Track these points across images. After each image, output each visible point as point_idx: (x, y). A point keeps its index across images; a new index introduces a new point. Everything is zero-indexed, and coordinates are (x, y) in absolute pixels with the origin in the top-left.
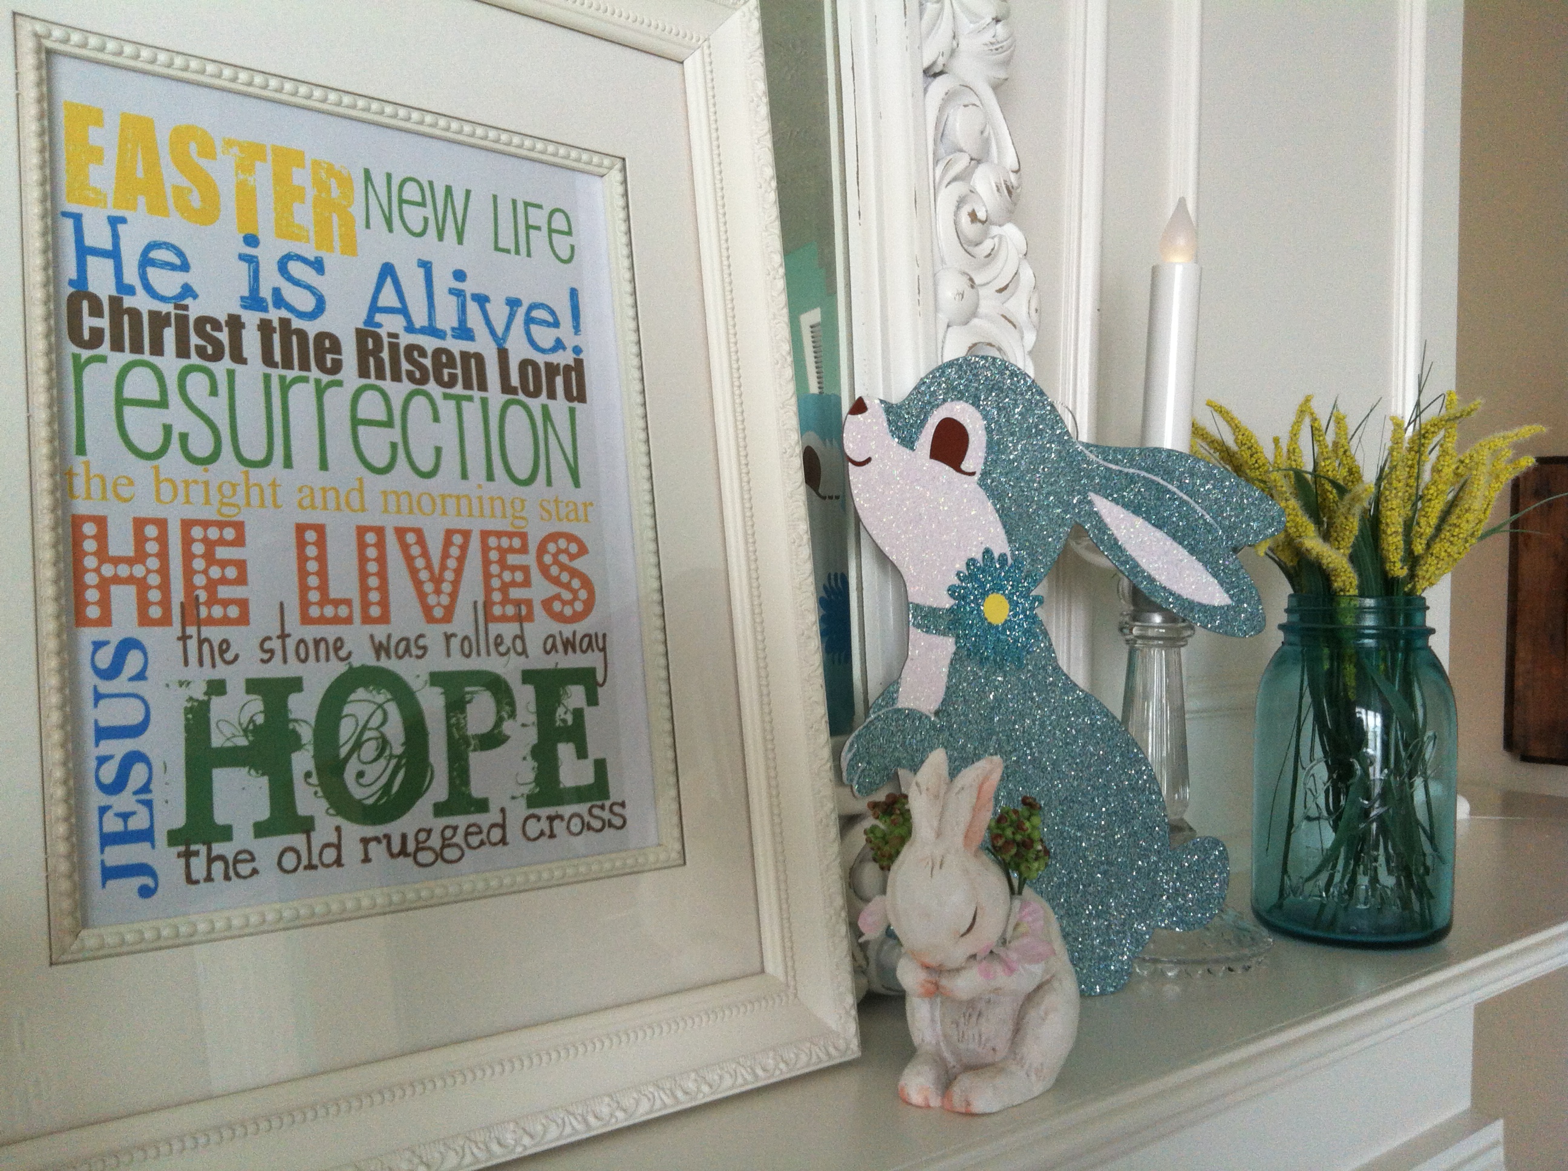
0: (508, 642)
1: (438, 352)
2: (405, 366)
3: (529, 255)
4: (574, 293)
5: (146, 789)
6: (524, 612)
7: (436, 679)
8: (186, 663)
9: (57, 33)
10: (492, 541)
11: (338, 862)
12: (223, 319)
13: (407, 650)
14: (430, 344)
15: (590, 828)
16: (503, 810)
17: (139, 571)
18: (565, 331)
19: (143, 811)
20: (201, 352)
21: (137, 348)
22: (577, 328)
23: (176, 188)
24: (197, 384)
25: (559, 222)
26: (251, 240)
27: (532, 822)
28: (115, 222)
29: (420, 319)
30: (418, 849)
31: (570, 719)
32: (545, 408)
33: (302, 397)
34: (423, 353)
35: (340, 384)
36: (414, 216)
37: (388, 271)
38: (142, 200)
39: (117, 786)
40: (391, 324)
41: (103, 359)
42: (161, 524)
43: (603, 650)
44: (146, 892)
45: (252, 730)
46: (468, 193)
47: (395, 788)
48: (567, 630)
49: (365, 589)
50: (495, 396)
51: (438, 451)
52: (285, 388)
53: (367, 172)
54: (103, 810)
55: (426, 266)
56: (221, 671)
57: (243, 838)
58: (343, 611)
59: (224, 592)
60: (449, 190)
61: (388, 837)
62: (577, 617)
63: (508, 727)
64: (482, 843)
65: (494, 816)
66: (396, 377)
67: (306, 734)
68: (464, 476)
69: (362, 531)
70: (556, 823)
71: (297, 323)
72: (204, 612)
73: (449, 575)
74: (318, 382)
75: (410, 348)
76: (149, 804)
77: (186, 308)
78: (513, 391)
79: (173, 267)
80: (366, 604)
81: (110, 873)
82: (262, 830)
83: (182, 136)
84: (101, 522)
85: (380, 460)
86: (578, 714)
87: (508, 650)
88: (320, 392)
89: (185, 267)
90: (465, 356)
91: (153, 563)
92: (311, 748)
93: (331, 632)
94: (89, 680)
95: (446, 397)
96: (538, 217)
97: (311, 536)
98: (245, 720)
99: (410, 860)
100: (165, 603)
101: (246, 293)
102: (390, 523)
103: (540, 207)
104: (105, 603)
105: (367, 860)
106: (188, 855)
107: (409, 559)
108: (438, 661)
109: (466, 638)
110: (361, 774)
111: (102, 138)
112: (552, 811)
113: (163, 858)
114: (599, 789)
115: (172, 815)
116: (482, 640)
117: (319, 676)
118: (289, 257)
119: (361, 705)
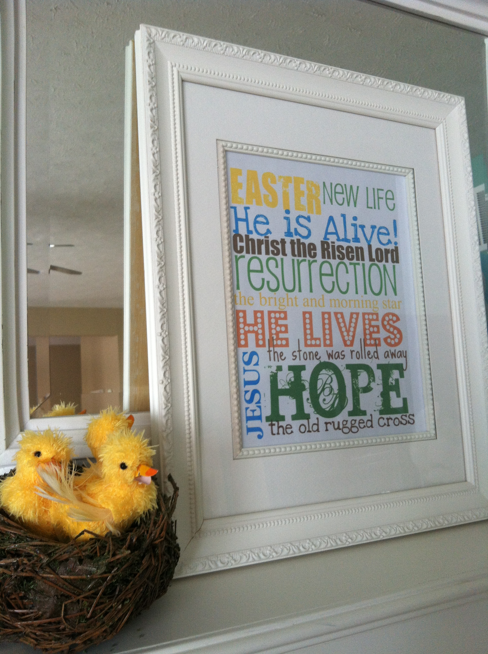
0: (372, 353)
1: (348, 247)
2: (337, 253)
3: (379, 209)
4: (395, 222)
5: (259, 402)
6: (377, 342)
7: (348, 367)
8: (270, 360)
9: (229, 145)
10: (366, 317)
11: (318, 430)
12: (279, 240)
13: (338, 356)
14: (345, 245)
15: (402, 423)
16: (371, 415)
17: (256, 328)
19: (258, 409)
20: (273, 252)
21: (254, 252)
23: (265, 195)
24: (272, 263)
25: (389, 195)
26: (288, 212)
27: (381, 420)
28: (246, 208)
29: (342, 236)
30: (344, 427)
31: (394, 382)
32: (384, 266)
33: (304, 266)
34: (343, 248)
35: (316, 261)
36: (340, 197)
37: (331, 219)
38: (254, 200)
39: (250, 401)
40: (332, 238)
41: (243, 257)
42: (262, 312)
43: (406, 357)
44: (260, 437)
45: (290, 383)
46: (358, 187)
47: (335, 405)
48: (393, 349)
49: (325, 335)
50: (367, 262)
51: (348, 284)
52: (299, 264)
53: (324, 183)
54: (247, 409)
55: (344, 216)
56: (281, 363)
57: (288, 420)
58: (318, 342)
59: (281, 335)
60: (351, 187)
61: (333, 422)
62: (396, 345)
63: (373, 385)
64: (364, 427)
65: (368, 417)
66: (334, 258)
67: (307, 385)
68: (357, 293)
69: (323, 314)
70: (390, 421)
71: (302, 240)
72: (275, 343)
73: (352, 329)
74: (309, 261)
75: (339, 247)
76: (260, 407)
77: (268, 237)
78: (373, 260)
79: (264, 223)
80: (325, 340)
81: (250, 430)
82: (294, 418)
83: (266, 175)
84: (244, 312)
85: (329, 288)
86: (397, 381)
87: (372, 357)
88: (310, 265)
89: (267, 223)
90: (357, 248)
91: (260, 326)
92: (308, 390)
93: (314, 350)
94: (242, 365)
95: (351, 264)
96: (382, 194)
97: (307, 316)
98: (288, 380)
99: (341, 431)
100: (264, 339)
101: (286, 231)
102: (333, 311)
103: (382, 190)
104: (246, 339)
105: (327, 430)
106: (272, 425)
107: (339, 323)
108: (349, 360)
109: (358, 352)
110: (324, 400)
111: (242, 179)
112: (388, 416)
113: (264, 425)
114: (404, 409)
115: (267, 411)
116: (363, 353)
117: (311, 365)
118: (299, 217)
119: (324, 375)
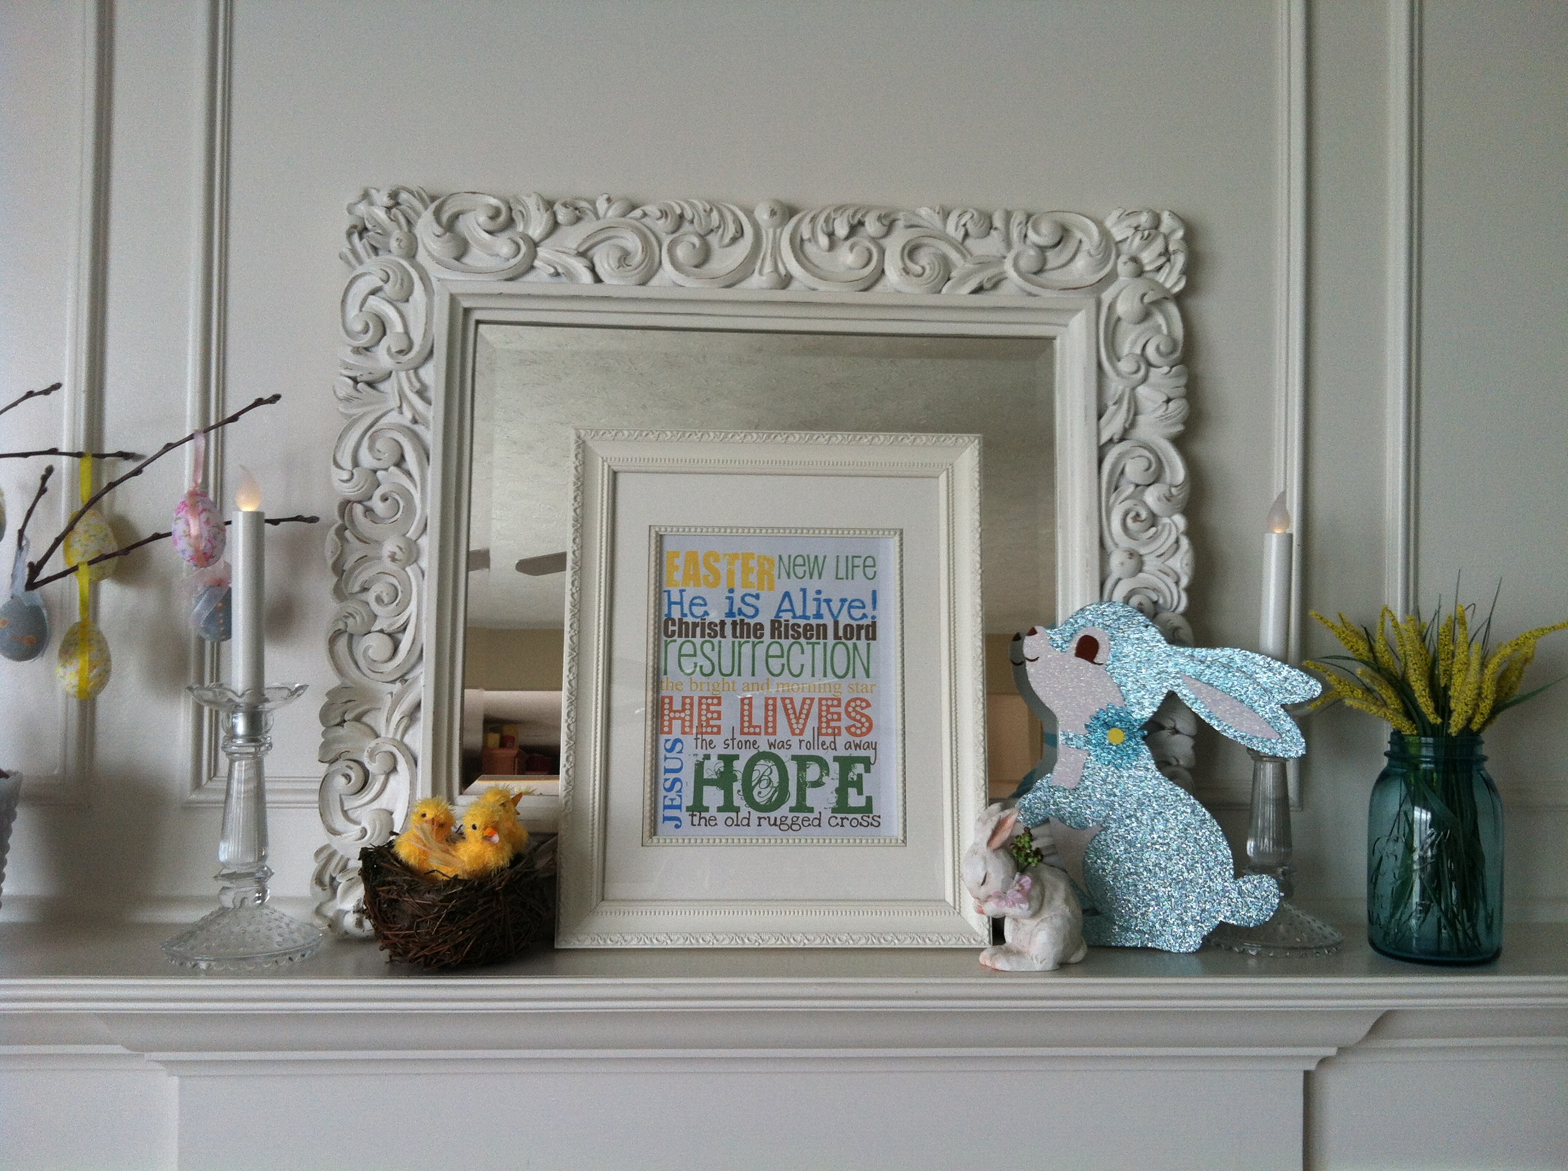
0: (828, 744)
1: (806, 626)
2: (791, 632)
3: (853, 578)
4: (874, 593)
5: (680, 791)
6: (836, 731)
7: (794, 758)
8: (697, 748)
9: (664, 529)
10: (824, 702)
11: (748, 825)
12: (717, 621)
13: (783, 746)
14: (802, 622)
15: (861, 824)
16: (820, 813)
17: (683, 715)
18: (869, 610)
19: (678, 798)
20: (709, 635)
21: (687, 636)
22: (874, 608)
23: (705, 576)
25: (868, 562)
26: (731, 591)
27: (833, 819)
28: (682, 591)
29: (799, 613)
30: (781, 824)
31: (855, 778)
32: (855, 644)
33: (747, 649)
34: (799, 626)
35: (762, 642)
36: (800, 571)
37: (787, 595)
38: (692, 582)
39: (670, 789)
40: (786, 616)
41: (675, 641)
42: (691, 698)
43: (875, 749)
44: (677, 827)
45: (719, 773)
46: (825, 557)
47: (774, 799)
48: (857, 740)
49: (767, 722)
50: (830, 641)
52: (740, 646)
53: (780, 556)
55: (804, 591)
56: (709, 751)
57: (713, 811)
58: (757, 730)
59: (712, 722)
60: (816, 557)
61: (769, 818)
62: (863, 734)
63: (825, 779)
64: (809, 825)
65: (816, 814)
66: (787, 637)
67: (739, 776)
68: (813, 675)
69: (767, 699)
70: (845, 820)
71: (747, 620)
72: (704, 730)
73: (803, 716)
74: (753, 642)
75: (794, 625)
76: (680, 796)
77: (705, 619)
78: (840, 638)
79: (701, 605)
80: (767, 727)
81: (666, 819)
82: (720, 809)
83: (709, 555)
84: (671, 698)
85: (776, 671)
86: (860, 776)
87: (828, 748)
88: (754, 646)
89: (705, 604)
90: (818, 626)
91: (688, 712)
92: (741, 781)
93: (752, 738)
94: (662, 752)
95: (808, 643)
96: (857, 561)
97: (746, 702)
98: (716, 769)
99: (777, 827)
100: (691, 726)
101: (727, 611)
102: (779, 696)
103: (859, 557)
104: (670, 726)
105: (760, 825)
106: (692, 815)
107: (786, 710)
108: (796, 750)
109: (809, 742)
110: (760, 793)
111: (679, 561)
112: (843, 816)
113: (684, 816)
114: (868, 808)
115: (688, 800)
116: (816, 742)
117: (746, 755)
118: (746, 595)
119: (761, 767)
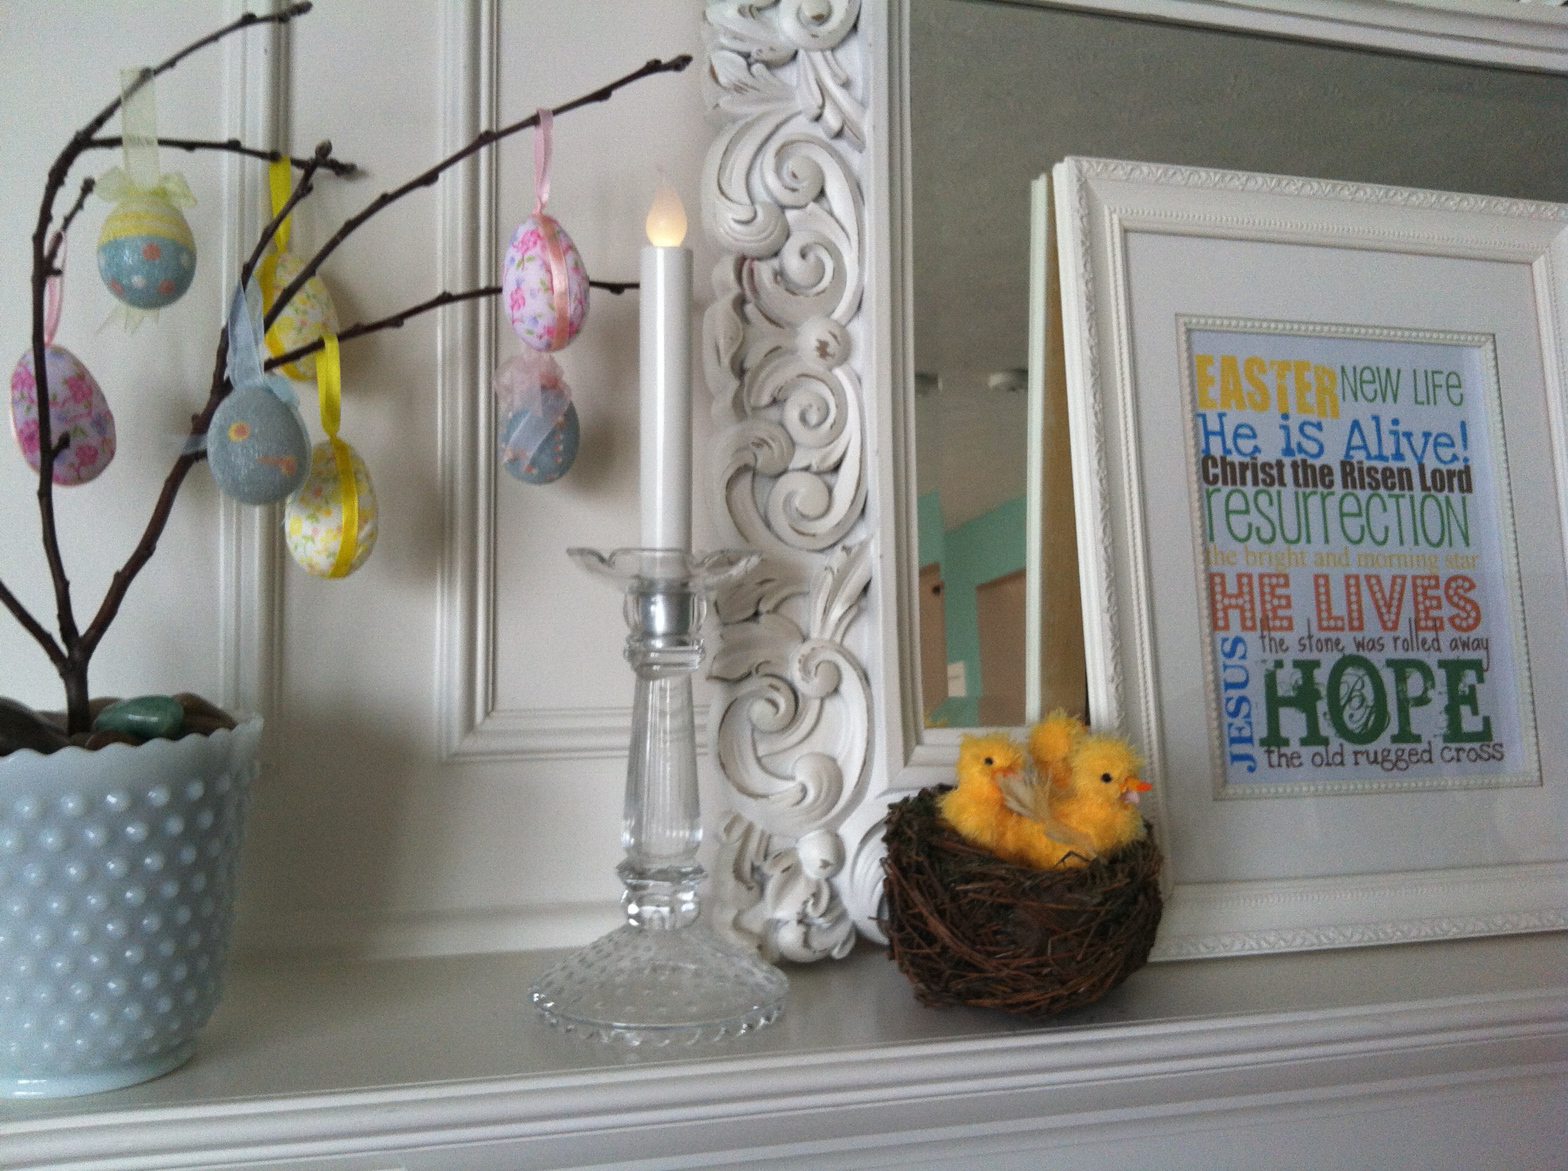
0: (1429, 642)
1: (1385, 470)
2: (1367, 480)
3: (1435, 403)
4: (1463, 425)
5: (1248, 715)
6: (1438, 625)
7: (1390, 663)
8: (1264, 650)
9: (1194, 321)
10: (1419, 582)
11: (1342, 763)
12: (1273, 462)
13: (1374, 646)
14: (1380, 465)
15: (1480, 757)
16: (1429, 743)
17: (1240, 601)
18: (1458, 449)
19: (1248, 727)
20: (1264, 481)
21: (1234, 483)
22: (1465, 446)
23: (1249, 394)
24: (1263, 499)
25: (1453, 381)
26: (1285, 417)
27: (1446, 752)
28: (1221, 416)
29: (1374, 451)
30: (1384, 761)
31: (1467, 690)
32: (1447, 499)
33: (1314, 502)
34: (1377, 471)
35: (1333, 494)
36: (1369, 390)
37: (1356, 425)
38: (1233, 401)
39: (1235, 714)
40: (1358, 456)
41: (1219, 490)
42: (1250, 576)
43: (1487, 648)
44: (1251, 769)
45: (1298, 688)
46: (1399, 372)
47: (1370, 723)
48: (1464, 636)
49: (1350, 612)
50: (1418, 493)
51: (1387, 529)
52: (1306, 498)
53: (1343, 367)
54: (1230, 725)
55: (1376, 419)
56: (1281, 656)
57: (1295, 746)
58: (1340, 624)
59: (1280, 613)
60: (1388, 371)
61: (1367, 752)
62: (1469, 628)
63: (1431, 693)
64: (1418, 761)
65: (1424, 746)
66: (1363, 487)
67: (1324, 692)
68: (1402, 542)
69: (1348, 578)
70: (1461, 753)
71: (1310, 461)
72: (1271, 624)
73: (1395, 603)
74: (1322, 494)
75: (1370, 469)
76: (1250, 724)
77: (1255, 459)
78: (1429, 489)
79: (1248, 437)
80: (1351, 620)
81: (1236, 758)
82: (1304, 742)
83: (1251, 362)
84: (1222, 576)
85: (1356, 536)
86: (1472, 688)
87: (1429, 649)
88: (1323, 499)
89: (1254, 436)
90: (1400, 471)
91: (1247, 598)
92: (1326, 701)
93: (1333, 635)
94: (1221, 657)
95: (1390, 496)
96: (1440, 379)
97: (1322, 581)
98: (1293, 683)
99: (1379, 766)
100: (1253, 618)
101: (1284, 447)
102: (1362, 573)
103: (1441, 372)
104: (1226, 618)
105: (1357, 763)
107: (1373, 593)
108: (1390, 653)
109: (1405, 640)
110: (1351, 716)
111: (1213, 371)
112: (1458, 745)
113: (1258, 752)
114: (1485, 735)
115: (1261, 730)
116: (1414, 640)
117: (1329, 660)
118: (1304, 424)
119: (1351, 677)
